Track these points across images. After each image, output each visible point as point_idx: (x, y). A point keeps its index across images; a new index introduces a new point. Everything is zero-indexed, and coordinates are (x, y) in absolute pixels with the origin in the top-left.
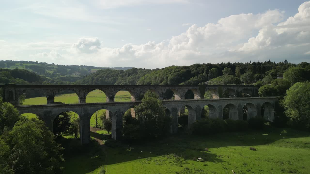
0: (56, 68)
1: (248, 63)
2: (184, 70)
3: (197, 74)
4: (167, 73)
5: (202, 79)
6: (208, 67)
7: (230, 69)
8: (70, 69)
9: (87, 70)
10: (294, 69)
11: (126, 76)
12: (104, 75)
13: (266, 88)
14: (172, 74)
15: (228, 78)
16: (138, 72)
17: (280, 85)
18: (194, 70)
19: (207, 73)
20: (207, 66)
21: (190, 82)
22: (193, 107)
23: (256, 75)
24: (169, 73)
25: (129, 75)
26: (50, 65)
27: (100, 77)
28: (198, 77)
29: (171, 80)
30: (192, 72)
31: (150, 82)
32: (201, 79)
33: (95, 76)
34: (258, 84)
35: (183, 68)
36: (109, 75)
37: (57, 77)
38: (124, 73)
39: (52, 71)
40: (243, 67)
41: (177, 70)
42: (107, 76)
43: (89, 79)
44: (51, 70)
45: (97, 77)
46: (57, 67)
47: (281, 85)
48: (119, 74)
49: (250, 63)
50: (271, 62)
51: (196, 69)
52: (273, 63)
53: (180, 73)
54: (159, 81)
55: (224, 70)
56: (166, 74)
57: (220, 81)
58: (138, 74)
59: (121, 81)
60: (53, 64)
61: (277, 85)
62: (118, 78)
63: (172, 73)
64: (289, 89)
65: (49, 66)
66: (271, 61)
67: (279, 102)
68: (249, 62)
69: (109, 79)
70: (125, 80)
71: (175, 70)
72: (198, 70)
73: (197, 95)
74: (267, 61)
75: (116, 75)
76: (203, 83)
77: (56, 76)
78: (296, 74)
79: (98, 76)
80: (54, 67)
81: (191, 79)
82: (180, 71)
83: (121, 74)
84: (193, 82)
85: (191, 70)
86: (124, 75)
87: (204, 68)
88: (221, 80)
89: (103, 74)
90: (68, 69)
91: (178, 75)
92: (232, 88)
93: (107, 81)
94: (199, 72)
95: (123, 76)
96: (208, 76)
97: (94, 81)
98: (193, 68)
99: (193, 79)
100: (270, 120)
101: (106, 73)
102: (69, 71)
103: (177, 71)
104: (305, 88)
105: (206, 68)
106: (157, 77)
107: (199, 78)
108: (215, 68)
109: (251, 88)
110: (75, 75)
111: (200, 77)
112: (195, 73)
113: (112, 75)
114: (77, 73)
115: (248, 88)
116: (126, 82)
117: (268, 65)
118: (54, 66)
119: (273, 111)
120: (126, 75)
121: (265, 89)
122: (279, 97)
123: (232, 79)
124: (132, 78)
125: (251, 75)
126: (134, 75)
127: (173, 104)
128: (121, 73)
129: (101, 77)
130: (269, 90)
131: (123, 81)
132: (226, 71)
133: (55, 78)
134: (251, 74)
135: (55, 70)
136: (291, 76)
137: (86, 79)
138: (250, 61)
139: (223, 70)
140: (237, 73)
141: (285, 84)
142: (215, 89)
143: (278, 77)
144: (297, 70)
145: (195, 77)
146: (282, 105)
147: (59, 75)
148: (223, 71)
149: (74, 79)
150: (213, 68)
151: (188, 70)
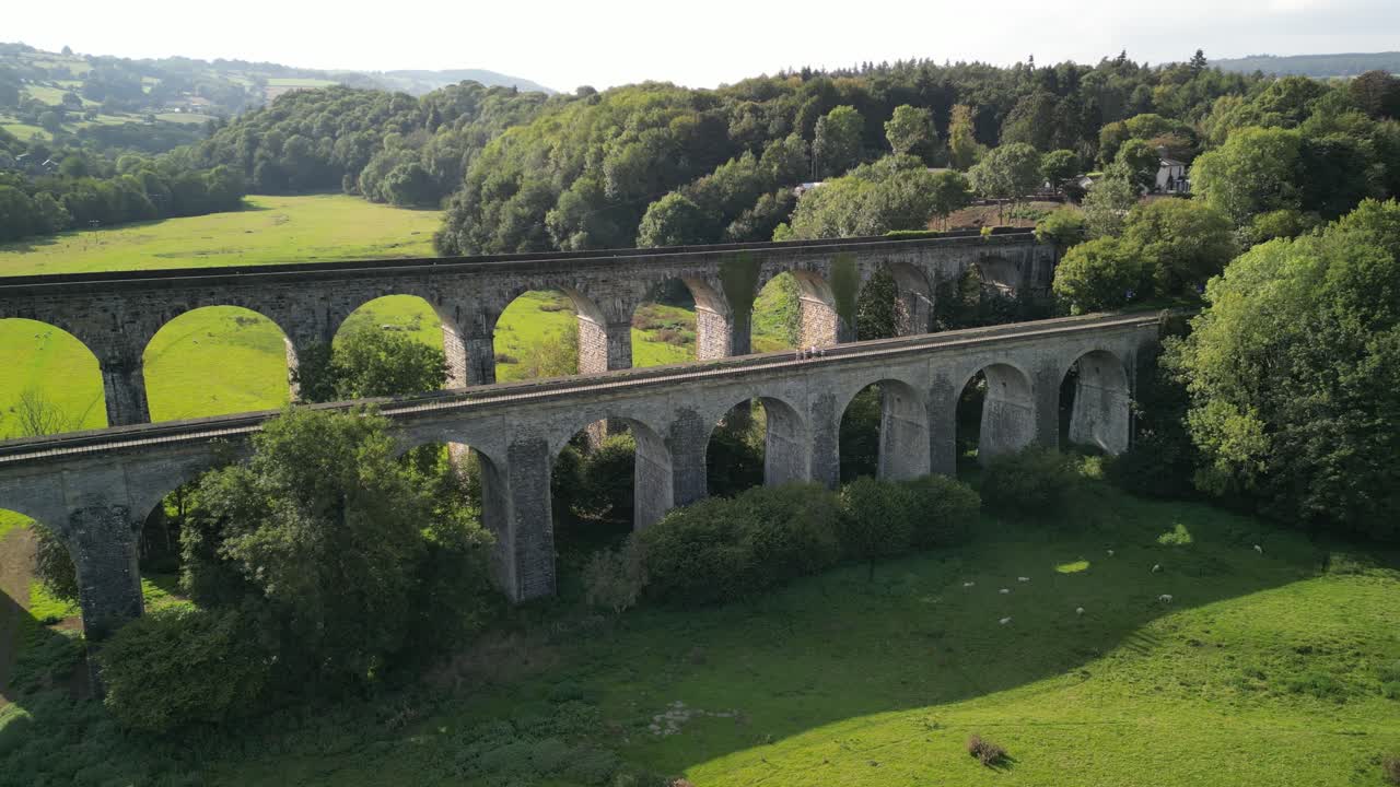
0: (83, 76)
1: (1020, 64)
2: (690, 118)
3: (756, 140)
4: (600, 130)
5: (780, 167)
6: (815, 98)
7: (922, 113)
8: (156, 81)
9: (247, 84)
10: (1254, 136)
11: (423, 126)
12: (309, 119)
13: (1099, 263)
14: (624, 136)
15: (899, 185)
16: (482, 108)
17: (1172, 240)
18: (742, 117)
19: (808, 135)
20: (811, 95)
21: (717, 188)
22: (652, 427)
23: (1049, 159)
24: (613, 129)
25: (437, 122)
26: (48, 57)
27: (292, 133)
28: (758, 158)
29: (621, 174)
30: (734, 129)
31: (515, 180)
32: (775, 168)
33: (266, 123)
34: (1059, 229)
35: (684, 106)
36: (339, 119)
37: (80, 125)
38: (415, 112)
39: (61, 88)
40: (993, 97)
41: (656, 113)
42: (329, 129)
43: (233, 141)
44: (56, 86)
45: (276, 129)
46: (88, 69)
47: (1178, 239)
48: (391, 116)
49: (1028, 69)
50: (1129, 62)
51: (754, 110)
52: (1136, 67)
53: (670, 135)
54: (556, 181)
55: (892, 122)
56: (594, 134)
57: (859, 199)
58: (482, 119)
59: (397, 154)
60: (67, 50)
61: (1160, 237)
62: (381, 140)
63: (624, 134)
64: (1222, 275)
65: (46, 65)
66: (1130, 57)
67: (1162, 351)
68: (1026, 62)
69: (338, 141)
70: (413, 148)
71: (642, 114)
72: (762, 117)
73: (712, 307)
74: (1113, 56)
75: (375, 121)
76: (781, 193)
77: (78, 119)
78: (1260, 165)
79: (279, 124)
80: (68, 70)
81: (721, 170)
82: (671, 119)
83: (397, 118)
84: (729, 188)
85: (726, 118)
86: (414, 122)
87: (792, 107)
88: (865, 198)
89: (305, 117)
90: (146, 79)
91: (658, 144)
92: (912, 257)
93: (328, 154)
94: (765, 128)
95: (406, 128)
96: (809, 152)
97: (259, 152)
98: (742, 104)
99: (734, 168)
100: (1104, 446)
101: (321, 110)
102: (152, 90)
103: (655, 124)
104: (1319, 274)
105: (804, 105)
106: (551, 155)
107: (763, 161)
108: (850, 108)
109: (1015, 250)
110: (184, 110)
111: (768, 160)
112: (746, 134)
113: (350, 123)
114: (198, 102)
115: (1004, 252)
116: (419, 160)
117: (1115, 81)
118: (72, 66)
119: (1123, 402)
120: (423, 120)
121: (1094, 268)
122: (1162, 315)
123: (919, 193)
124: (451, 143)
125: (1025, 159)
126: (463, 123)
127: (515, 419)
128: (398, 107)
129: (296, 131)
130: (1111, 272)
131: (405, 155)
132: (901, 126)
133: (68, 129)
134: (1024, 155)
135: (79, 84)
136: (1234, 179)
137: (221, 137)
138: (1031, 59)
139: (890, 118)
140: (956, 137)
141: (1203, 235)
142: (813, 270)
143: (1162, 169)
144: (1268, 140)
145: (742, 160)
146: (1177, 371)
147: (92, 114)
148: (886, 123)
149: (172, 136)
150: (839, 109)
151: (712, 118)
